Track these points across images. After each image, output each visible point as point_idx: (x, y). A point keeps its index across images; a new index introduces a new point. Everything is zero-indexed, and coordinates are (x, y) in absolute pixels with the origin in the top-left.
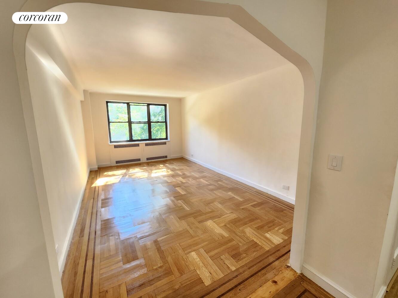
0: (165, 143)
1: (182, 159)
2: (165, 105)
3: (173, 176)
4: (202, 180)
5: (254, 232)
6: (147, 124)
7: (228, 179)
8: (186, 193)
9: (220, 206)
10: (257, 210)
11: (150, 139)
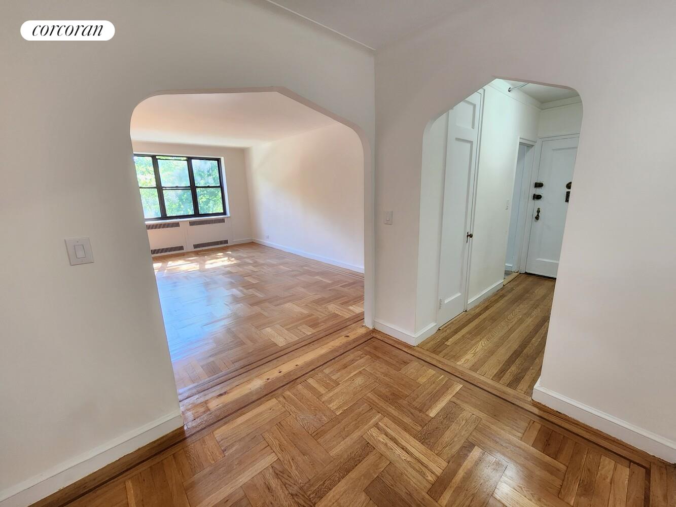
0: (222, 221)
1: (252, 245)
2: (218, 160)
3: (238, 265)
4: (282, 267)
5: (338, 307)
6: (190, 191)
7: (318, 263)
8: (258, 282)
9: (302, 290)
10: (346, 289)
11: (197, 214)
